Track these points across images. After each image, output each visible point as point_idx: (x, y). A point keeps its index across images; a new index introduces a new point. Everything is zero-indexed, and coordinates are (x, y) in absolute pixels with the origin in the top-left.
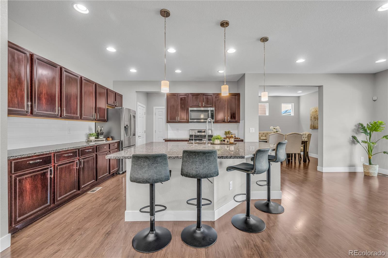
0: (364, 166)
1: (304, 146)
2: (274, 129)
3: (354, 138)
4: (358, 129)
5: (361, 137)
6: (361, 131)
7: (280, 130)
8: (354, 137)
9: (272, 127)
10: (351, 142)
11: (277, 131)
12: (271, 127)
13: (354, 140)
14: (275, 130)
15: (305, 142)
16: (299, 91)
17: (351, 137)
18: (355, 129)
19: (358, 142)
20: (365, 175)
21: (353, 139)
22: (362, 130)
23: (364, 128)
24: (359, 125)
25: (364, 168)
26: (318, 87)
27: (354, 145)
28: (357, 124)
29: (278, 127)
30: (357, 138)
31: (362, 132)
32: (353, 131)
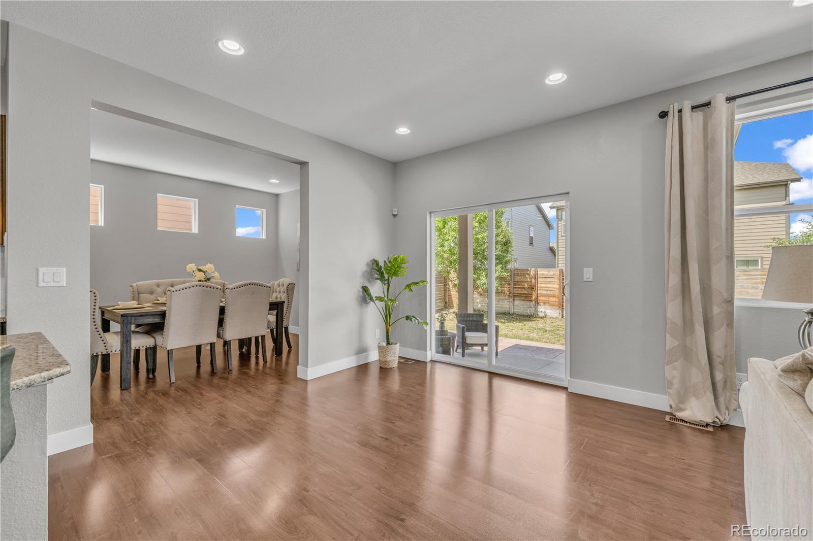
0: (381, 349)
1: (277, 313)
2: (200, 270)
3: (365, 291)
4: (371, 272)
5: (377, 289)
6: (376, 276)
7: (216, 274)
8: (365, 289)
9: (191, 267)
10: (360, 299)
11: (208, 277)
12: (190, 265)
13: (365, 296)
14: (201, 276)
15: (278, 304)
16: (274, 179)
17: (361, 290)
18: (366, 271)
19: (371, 299)
20: (381, 367)
21: (363, 293)
22: (378, 274)
23: (379, 270)
24: (373, 264)
25: (379, 353)
26: (299, 166)
27: (364, 305)
28: (370, 261)
29: (209, 267)
30: (370, 291)
31: (377, 279)
32: (364, 276)
